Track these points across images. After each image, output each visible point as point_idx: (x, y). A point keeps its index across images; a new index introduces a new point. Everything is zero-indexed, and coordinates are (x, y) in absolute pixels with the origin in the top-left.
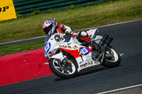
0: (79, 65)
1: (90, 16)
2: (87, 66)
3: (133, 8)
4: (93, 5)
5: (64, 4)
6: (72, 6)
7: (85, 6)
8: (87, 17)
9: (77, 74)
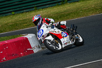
0: (63, 44)
1: (26, 20)
2: (68, 44)
3: (57, 13)
4: (28, 12)
5: (7, 11)
6: (13, 13)
7: (23, 13)
8: (24, 20)
9: (62, 50)
